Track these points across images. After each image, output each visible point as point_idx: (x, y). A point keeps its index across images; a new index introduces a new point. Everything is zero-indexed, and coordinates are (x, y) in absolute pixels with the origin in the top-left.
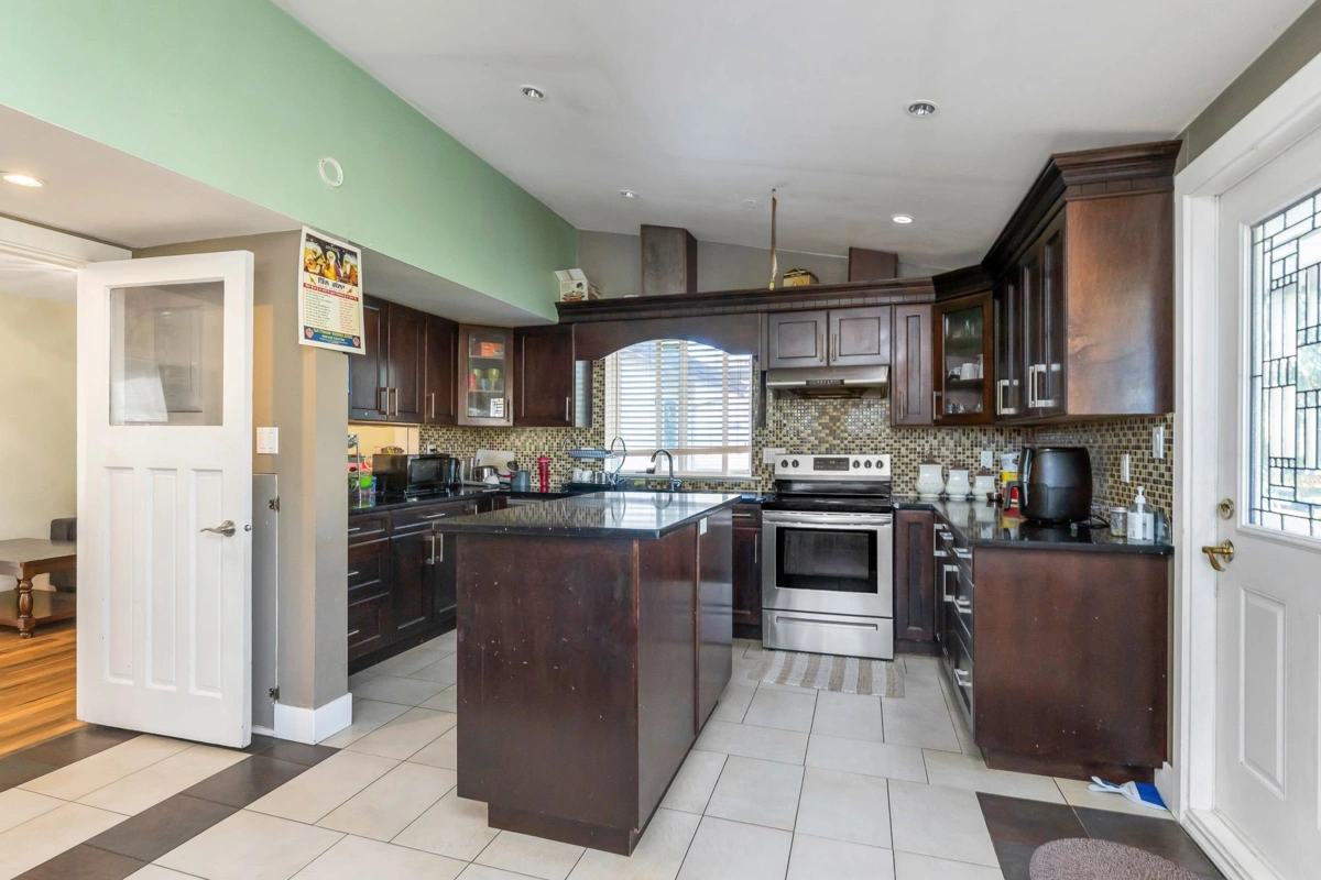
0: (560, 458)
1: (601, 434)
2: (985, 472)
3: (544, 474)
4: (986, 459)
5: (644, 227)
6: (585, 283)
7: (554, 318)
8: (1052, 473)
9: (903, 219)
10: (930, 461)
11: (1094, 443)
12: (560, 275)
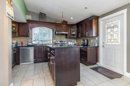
0: (25, 42)
1: (32, 38)
2: (73, 42)
3: (22, 44)
4: (73, 41)
5: (40, 12)
6: (31, 18)
7: (25, 22)
8: (86, 41)
9: (72, 18)
10: (69, 41)
11: (89, 39)
12: (27, 16)
